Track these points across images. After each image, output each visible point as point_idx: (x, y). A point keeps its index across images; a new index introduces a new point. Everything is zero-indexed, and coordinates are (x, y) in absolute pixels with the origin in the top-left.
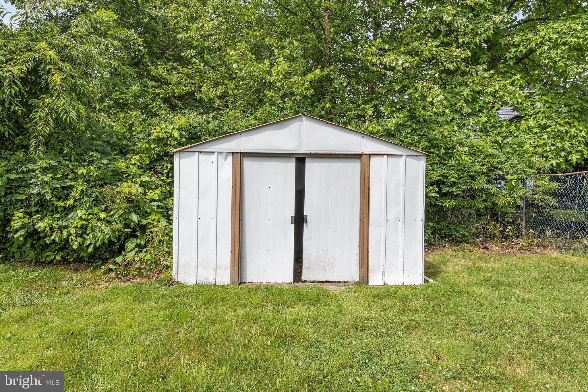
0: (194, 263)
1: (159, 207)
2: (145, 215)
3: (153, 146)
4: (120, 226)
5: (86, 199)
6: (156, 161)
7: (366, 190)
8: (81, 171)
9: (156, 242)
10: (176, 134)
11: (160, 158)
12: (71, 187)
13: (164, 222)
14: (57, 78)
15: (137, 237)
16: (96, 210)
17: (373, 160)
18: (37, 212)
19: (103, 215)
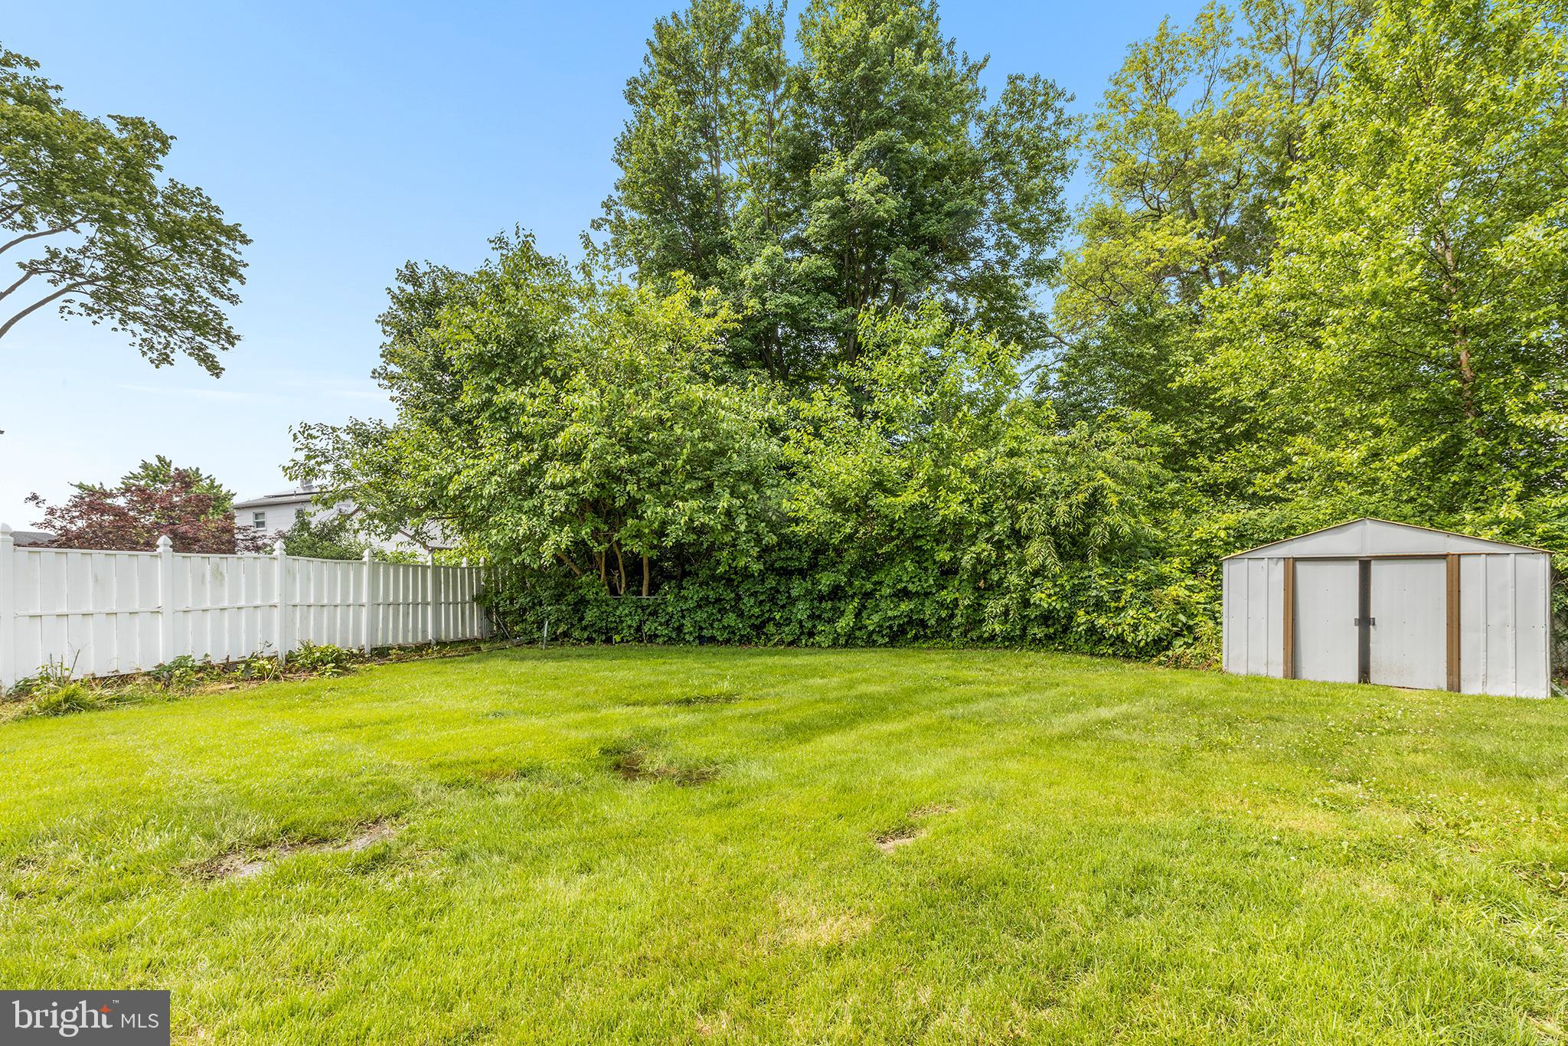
0: (1244, 658)
1: (1205, 609)
2: (1192, 616)
3: (1194, 548)
4: (1168, 625)
5: (1135, 601)
6: (1198, 563)
7: (1455, 593)
8: (1130, 577)
9: (1205, 640)
10: (1222, 534)
11: (1203, 561)
12: (1121, 591)
13: (1211, 624)
14: (1113, 500)
15: (1184, 636)
16: (1145, 610)
17: (1463, 560)
18: (1094, 611)
19: (1152, 615)
